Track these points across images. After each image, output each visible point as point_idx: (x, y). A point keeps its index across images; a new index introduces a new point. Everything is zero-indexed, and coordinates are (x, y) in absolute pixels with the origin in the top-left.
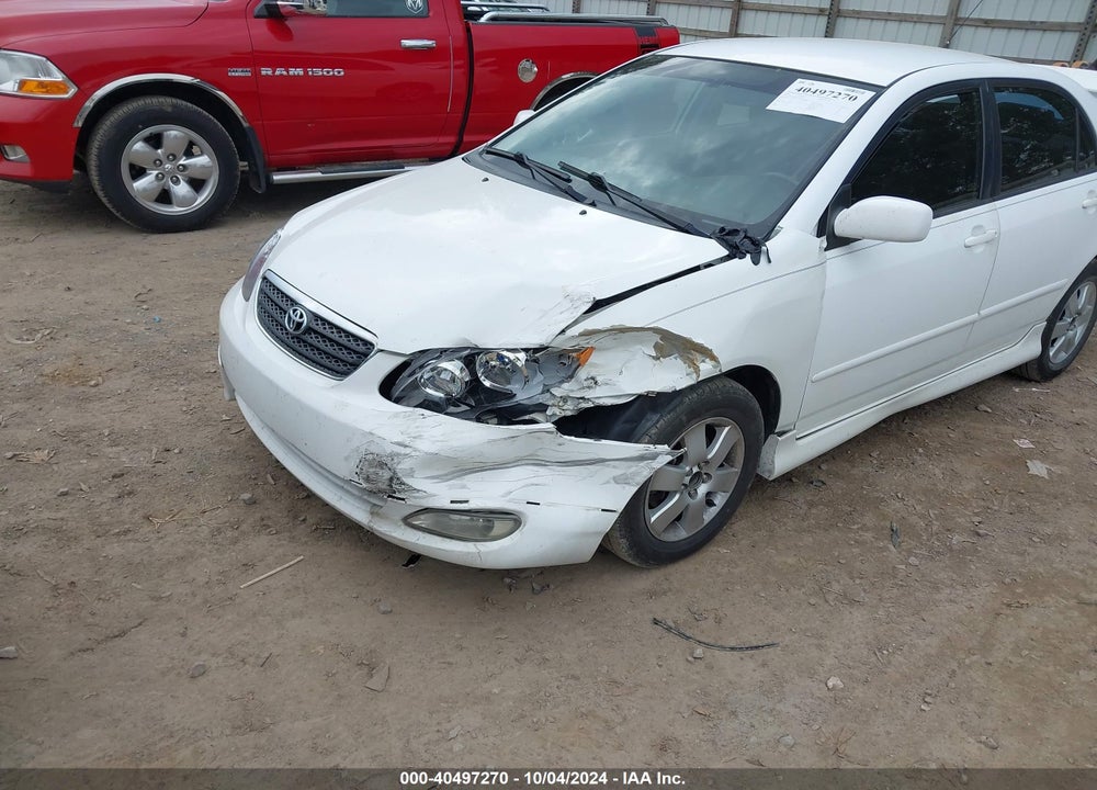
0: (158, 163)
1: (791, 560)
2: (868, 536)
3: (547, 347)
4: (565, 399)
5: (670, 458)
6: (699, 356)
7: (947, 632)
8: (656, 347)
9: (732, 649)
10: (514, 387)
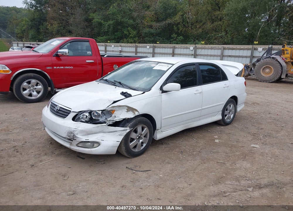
0: (29, 87)
1: (158, 157)
2: (176, 153)
3: (105, 110)
4: (110, 121)
5: (130, 130)
6: (135, 111)
7: (187, 168)
8: (127, 109)
9: (141, 171)
10: (99, 119)
